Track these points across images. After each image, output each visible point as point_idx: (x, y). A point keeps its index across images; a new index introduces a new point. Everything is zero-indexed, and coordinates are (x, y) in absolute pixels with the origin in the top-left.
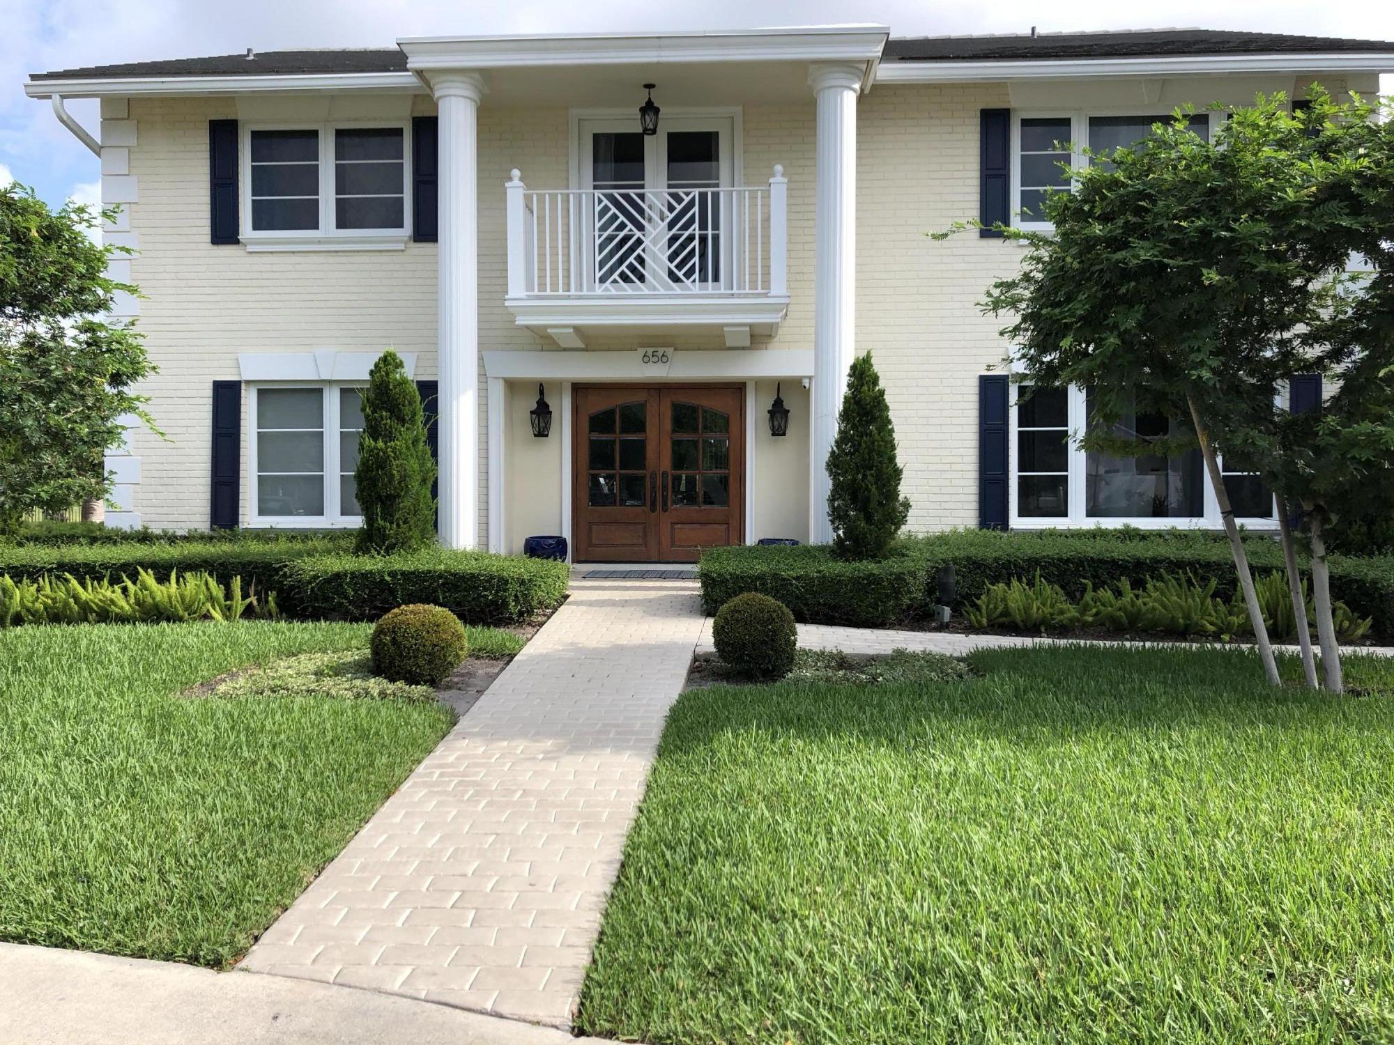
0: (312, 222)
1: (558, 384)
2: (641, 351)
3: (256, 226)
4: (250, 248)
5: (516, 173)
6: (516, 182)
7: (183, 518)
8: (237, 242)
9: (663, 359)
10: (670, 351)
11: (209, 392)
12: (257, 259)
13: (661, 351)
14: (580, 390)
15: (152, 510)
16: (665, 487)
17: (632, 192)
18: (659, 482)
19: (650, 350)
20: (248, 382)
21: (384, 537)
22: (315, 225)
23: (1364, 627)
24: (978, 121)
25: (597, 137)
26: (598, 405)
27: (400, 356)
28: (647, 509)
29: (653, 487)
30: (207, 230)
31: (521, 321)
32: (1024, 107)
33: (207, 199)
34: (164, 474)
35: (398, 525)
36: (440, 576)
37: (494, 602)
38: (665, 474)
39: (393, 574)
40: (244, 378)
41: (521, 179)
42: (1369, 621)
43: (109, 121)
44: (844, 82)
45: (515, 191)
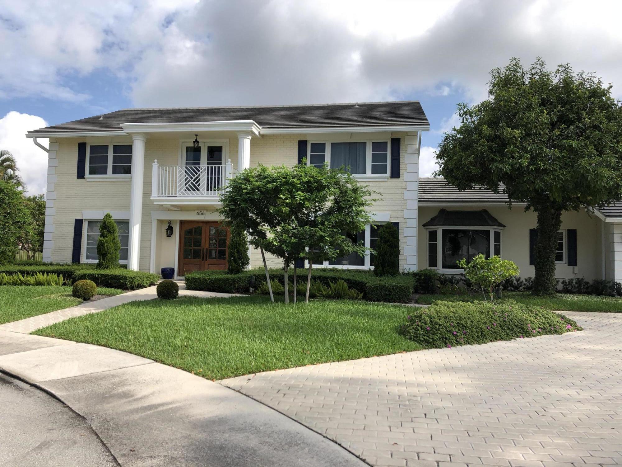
0: (105, 173)
1: (175, 221)
2: (197, 211)
3: (90, 173)
4: (87, 180)
5: (156, 160)
6: (156, 163)
7: (65, 259)
8: (84, 178)
9: (203, 214)
10: (205, 212)
11: (74, 222)
12: (89, 183)
13: (202, 211)
14: (182, 223)
15: (56, 257)
16: (207, 253)
17: (197, 166)
18: (205, 251)
19: (199, 211)
20: (85, 219)
21: (102, 265)
22: (106, 173)
23: (361, 295)
24: (297, 144)
25: (187, 148)
26: (188, 227)
27: (111, 215)
28: (201, 260)
29: (203, 253)
30: (76, 174)
31: (155, 203)
32: (311, 140)
33: (77, 166)
34: (60, 246)
35: (106, 262)
36: (110, 275)
37: (123, 283)
38: (207, 249)
39: (98, 275)
40: (84, 218)
41: (157, 163)
42: (362, 294)
43: (51, 143)
44: (245, 137)
45: (155, 166)
